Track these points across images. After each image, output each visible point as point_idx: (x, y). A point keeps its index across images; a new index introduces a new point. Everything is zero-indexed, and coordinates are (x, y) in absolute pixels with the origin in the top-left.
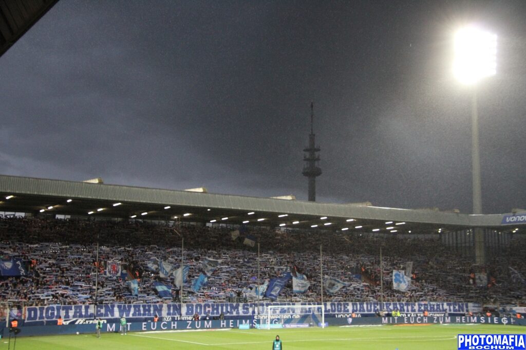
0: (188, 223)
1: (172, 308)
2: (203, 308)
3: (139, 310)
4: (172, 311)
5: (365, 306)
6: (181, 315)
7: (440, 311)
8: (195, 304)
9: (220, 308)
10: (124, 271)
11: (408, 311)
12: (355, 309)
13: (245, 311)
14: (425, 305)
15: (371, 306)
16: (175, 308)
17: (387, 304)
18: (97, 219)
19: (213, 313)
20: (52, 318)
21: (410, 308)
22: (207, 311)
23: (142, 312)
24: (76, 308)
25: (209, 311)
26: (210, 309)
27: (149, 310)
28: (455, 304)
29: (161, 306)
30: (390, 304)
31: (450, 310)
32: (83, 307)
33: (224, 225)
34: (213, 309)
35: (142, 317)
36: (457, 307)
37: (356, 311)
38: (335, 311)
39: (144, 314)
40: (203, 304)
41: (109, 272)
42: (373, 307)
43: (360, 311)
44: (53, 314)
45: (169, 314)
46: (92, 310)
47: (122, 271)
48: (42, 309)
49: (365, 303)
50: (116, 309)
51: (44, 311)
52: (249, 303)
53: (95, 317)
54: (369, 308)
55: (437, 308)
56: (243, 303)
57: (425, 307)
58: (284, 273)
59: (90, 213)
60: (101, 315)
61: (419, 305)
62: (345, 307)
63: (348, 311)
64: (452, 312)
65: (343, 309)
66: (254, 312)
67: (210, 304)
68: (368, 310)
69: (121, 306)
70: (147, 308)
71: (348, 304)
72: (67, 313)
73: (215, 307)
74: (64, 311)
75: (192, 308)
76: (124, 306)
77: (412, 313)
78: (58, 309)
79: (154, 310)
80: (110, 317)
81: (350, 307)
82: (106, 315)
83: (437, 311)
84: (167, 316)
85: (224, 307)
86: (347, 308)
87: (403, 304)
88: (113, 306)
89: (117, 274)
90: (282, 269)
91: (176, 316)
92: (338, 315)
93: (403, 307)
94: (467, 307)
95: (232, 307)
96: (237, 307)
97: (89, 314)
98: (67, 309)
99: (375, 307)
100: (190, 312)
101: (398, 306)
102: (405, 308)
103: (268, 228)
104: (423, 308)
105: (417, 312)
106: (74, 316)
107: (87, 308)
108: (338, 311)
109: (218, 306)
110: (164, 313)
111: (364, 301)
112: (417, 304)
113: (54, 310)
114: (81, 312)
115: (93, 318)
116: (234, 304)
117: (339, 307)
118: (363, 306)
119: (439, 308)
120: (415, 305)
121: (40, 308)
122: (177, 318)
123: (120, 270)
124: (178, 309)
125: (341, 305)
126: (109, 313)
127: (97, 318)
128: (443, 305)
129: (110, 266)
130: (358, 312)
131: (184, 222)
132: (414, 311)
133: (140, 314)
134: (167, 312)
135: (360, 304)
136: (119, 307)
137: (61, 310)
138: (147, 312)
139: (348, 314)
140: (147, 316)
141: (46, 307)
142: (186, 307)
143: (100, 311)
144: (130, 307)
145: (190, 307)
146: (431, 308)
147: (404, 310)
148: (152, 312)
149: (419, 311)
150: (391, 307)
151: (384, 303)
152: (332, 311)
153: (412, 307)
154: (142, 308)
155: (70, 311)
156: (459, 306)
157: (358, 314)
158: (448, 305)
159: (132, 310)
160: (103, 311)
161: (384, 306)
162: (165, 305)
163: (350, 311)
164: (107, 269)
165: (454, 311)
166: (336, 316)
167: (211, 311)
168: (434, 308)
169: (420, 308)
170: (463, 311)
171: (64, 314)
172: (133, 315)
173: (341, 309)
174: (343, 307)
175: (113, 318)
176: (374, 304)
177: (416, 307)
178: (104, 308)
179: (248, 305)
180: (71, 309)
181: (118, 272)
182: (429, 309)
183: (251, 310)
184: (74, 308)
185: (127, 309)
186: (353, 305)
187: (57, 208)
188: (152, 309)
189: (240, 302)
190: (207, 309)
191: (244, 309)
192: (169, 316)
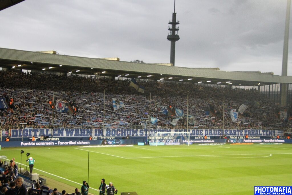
0: (104, 77)
1: (98, 131)
2: (116, 132)
3: (78, 133)
4: (97, 134)
5: (213, 131)
6: (103, 136)
7: (258, 135)
8: (111, 129)
9: (126, 132)
10: (67, 107)
11: (238, 135)
12: (207, 133)
13: (141, 134)
14: (249, 131)
15: (216, 132)
16: (100, 132)
17: (226, 131)
18: (48, 73)
19: (122, 135)
20: (27, 136)
21: (240, 133)
22: (118, 134)
23: (80, 134)
24: (41, 130)
25: (120, 134)
26: (121, 132)
27: (84, 133)
28: (267, 131)
29: (92, 130)
30: (228, 131)
31: (264, 135)
32: (45, 130)
33: (126, 78)
34: (122, 133)
35: (80, 136)
36: (268, 133)
37: (207, 134)
38: (194, 134)
39: (81, 135)
40: (116, 129)
41: (58, 107)
42: (217, 133)
43: (210, 134)
44: (27, 134)
45: (96, 135)
46: (50, 132)
47: (65, 107)
48: (20, 131)
49: (213, 130)
50: (65, 132)
51: (22, 132)
52: (144, 129)
53: (52, 136)
54: (215, 133)
55: (256, 133)
56: (140, 129)
57: (249, 133)
58: (163, 110)
59: (43, 69)
60: (56, 135)
61: (245, 131)
62: (201, 132)
63: (202, 134)
64: (265, 136)
65: (199, 134)
66: (146, 135)
67: (121, 129)
68: (214, 134)
69: (68, 130)
70: (83, 131)
71: (202, 131)
72: (35, 133)
73: (124, 131)
74: (34, 132)
75: (110, 131)
76: (70, 130)
77: (241, 136)
78: (30, 131)
79: (87, 133)
80: (61, 136)
81: (204, 132)
82: (59, 135)
83: (256, 135)
84: (94, 136)
85: (129, 132)
86: (202, 133)
87: (235, 131)
88: (63, 130)
89: (62, 109)
90: (162, 107)
91: (100, 137)
92: (196, 137)
93: (235, 133)
94: (274, 133)
95: (133, 131)
96: (136, 132)
97: (48, 134)
98: (35, 131)
99: (219, 132)
100: (108, 134)
101: (233, 132)
102: (237, 133)
103: (153, 80)
104: (247, 133)
105: (244, 136)
106: (40, 136)
107: (47, 131)
108: (197, 135)
109: (125, 130)
110: (93, 134)
111: (212, 129)
112: (244, 130)
113: (28, 131)
114: (44, 133)
115: (51, 137)
116: (135, 130)
117: (197, 132)
118: (212, 132)
119: (257, 133)
120: (243, 131)
121: (19, 130)
122: (101, 137)
123: (64, 106)
124: (101, 132)
125: (198, 131)
126: (60, 134)
127: (53, 137)
128: (260, 131)
129: (58, 104)
130: (208, 135)
131: (101, 76)
132: (242, 135)
133: (78, 135)
134: (95, 134)
135: (210, 130)
136: (66, 130)
137: (32, 132)
138: (83, 134)
139: (202, 137)
140: (83, 136)
141: (23, 129)
142: (106, 131)
143: (55, 133)
144: (73, 130)
145: (109, 131)
146: (252, 133)
147: (236, 135)
148: (86, 134)
149: (245, 135)
150: (228, 132)
151: (225, 130)
152: (193, 134)
153: (241, 133)
154: (80, 132)
155: (37, 132)
156: (269, 133)
157: (208, 136)
158: (263, 131)
159: (74, 132)
160: (57, 132)
161: (224, 132)
162: (94, 130)
163: (204, 135)
164: (56, 105)
165: (266, 135)
166: (195, 137)
167: (121, 134)
168: (254, 133)
169: (245, 133)
170: (272, 135)
171: (34, 134)
172: (75, 135)
173: (198, 133)
174: (199, 132)
175: (63, 137)
176: (218, 130)
177: (243, 133)
178: (57, 131)
179: (143, 130)
180: (38, 131)
181: (63, 108)
182: (251, 133)
183: (144, 133)
184: (40, 130)
185: (71, 131)
186: (206, 131)
187: (23, 66)
188: (86, 132)
189: (138, 128)
190: (119, 132)
191: (140, 132)
192: (96, 136)
